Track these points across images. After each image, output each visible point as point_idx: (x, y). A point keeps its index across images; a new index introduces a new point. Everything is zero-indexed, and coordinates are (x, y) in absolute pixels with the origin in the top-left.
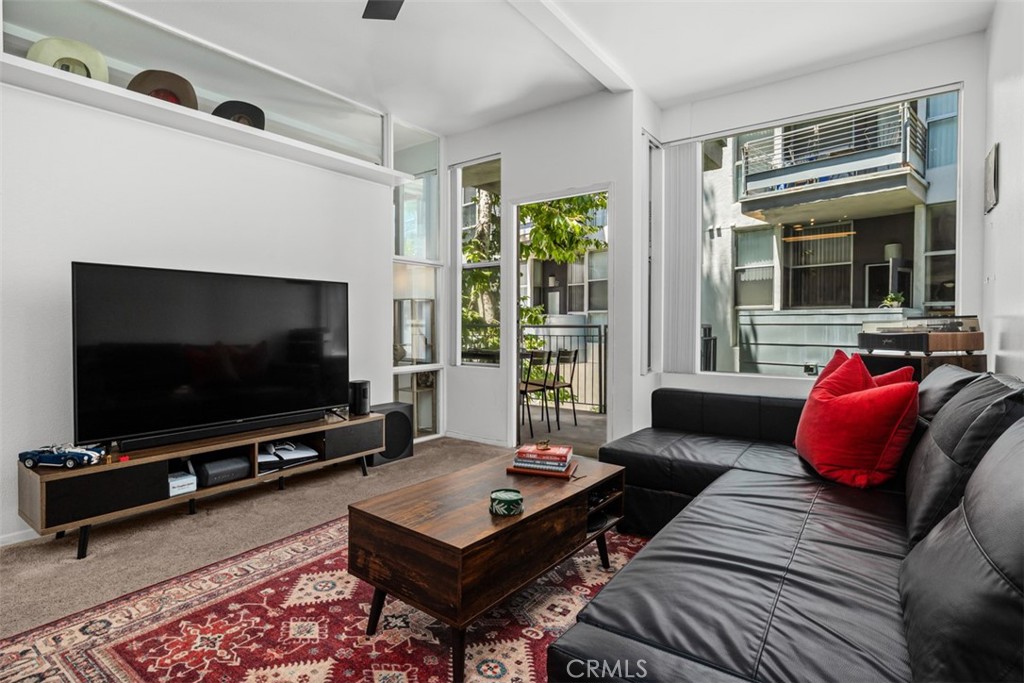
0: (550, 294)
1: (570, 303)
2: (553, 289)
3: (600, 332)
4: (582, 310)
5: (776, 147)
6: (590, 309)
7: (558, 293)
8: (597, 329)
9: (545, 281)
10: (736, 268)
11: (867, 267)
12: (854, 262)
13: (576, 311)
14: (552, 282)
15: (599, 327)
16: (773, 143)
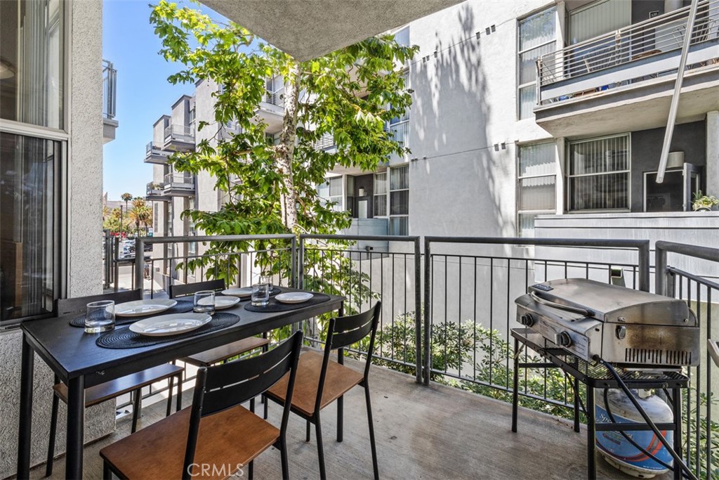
0: (360, 202)
1: (377, 209)
2: (362, 199)
3: (417, 247)
4: (385, 215)
5: (557, 61)
6: (391, 213)
7: (366, 201)
8: (412, 244)
9: (356, 192)
10: (519, 178)
11: (645, 174)
12: (632, 170)
13: (381, 215)
14: (361, 193)
15: (416, 240)
16: (554, 57)
